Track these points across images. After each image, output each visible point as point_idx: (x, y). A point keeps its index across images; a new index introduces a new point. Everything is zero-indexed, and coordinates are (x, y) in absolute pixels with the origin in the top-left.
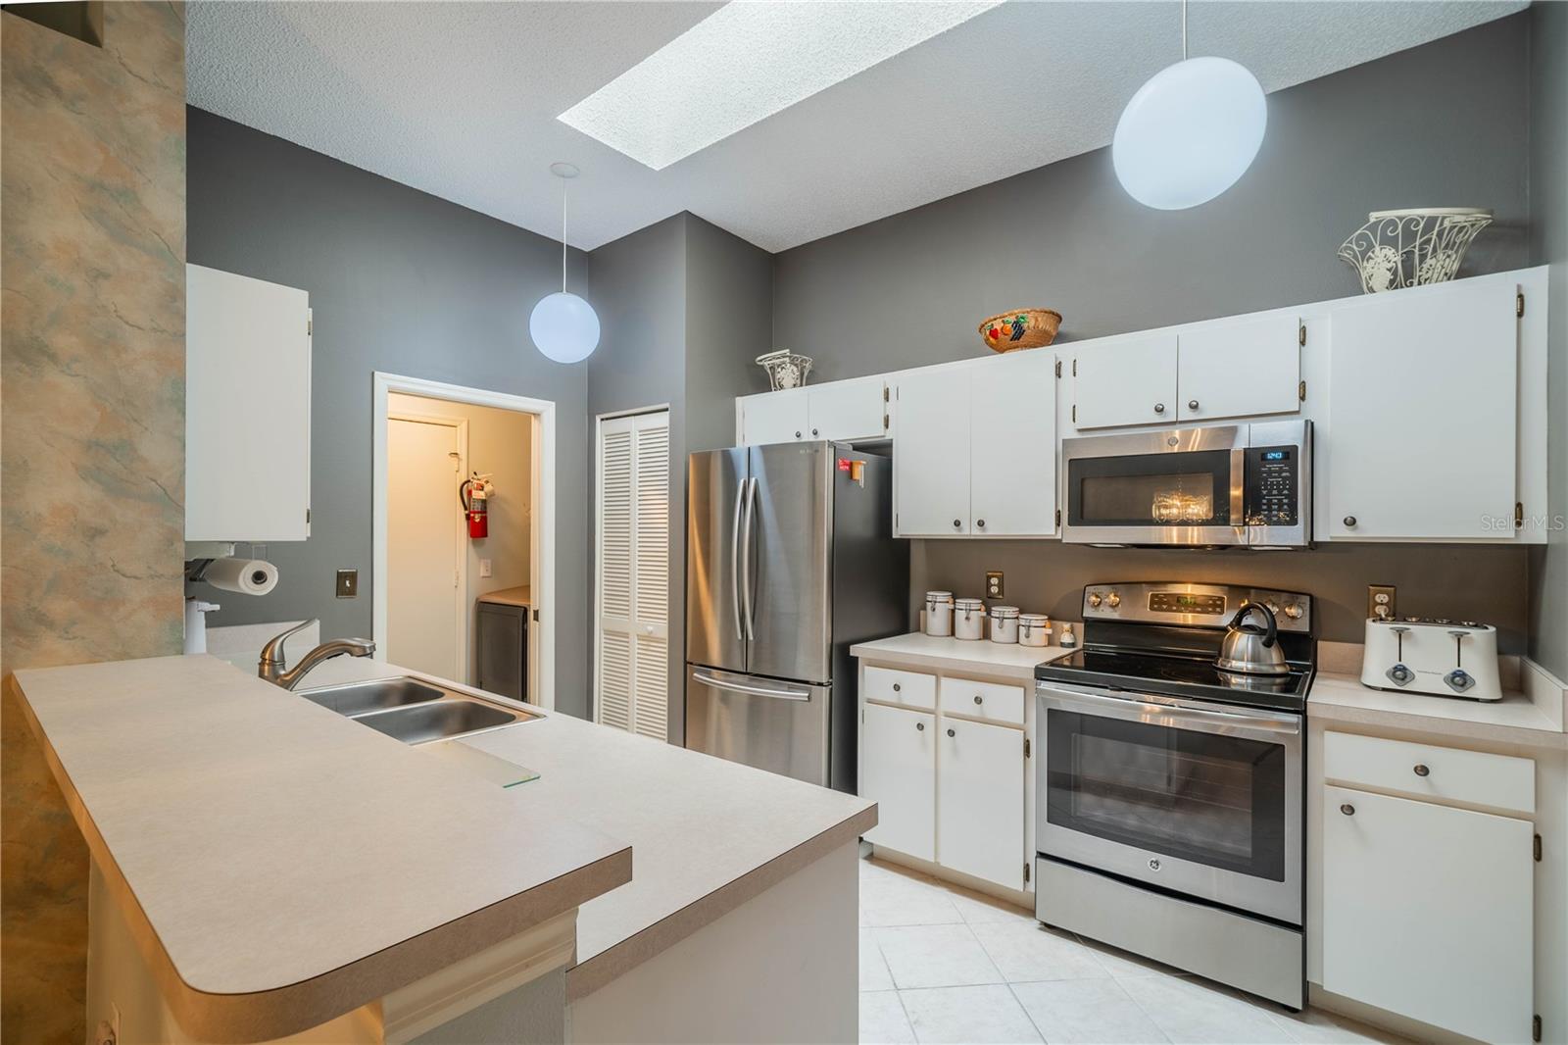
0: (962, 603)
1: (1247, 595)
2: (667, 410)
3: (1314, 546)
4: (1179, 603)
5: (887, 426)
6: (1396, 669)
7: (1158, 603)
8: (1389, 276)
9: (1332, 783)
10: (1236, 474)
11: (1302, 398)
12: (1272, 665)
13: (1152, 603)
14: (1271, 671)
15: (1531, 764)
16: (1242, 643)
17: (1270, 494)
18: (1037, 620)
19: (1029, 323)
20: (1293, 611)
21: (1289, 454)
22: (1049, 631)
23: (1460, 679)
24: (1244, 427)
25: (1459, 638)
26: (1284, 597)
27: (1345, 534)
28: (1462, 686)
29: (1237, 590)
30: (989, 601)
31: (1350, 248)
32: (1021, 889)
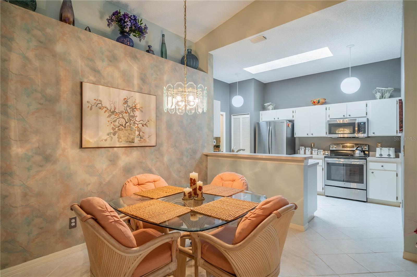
0: (307, 148)
1: (358, 145)
2: (249, 114)
3: (368, 137)
4: (347, 147)
5: (293, 117)
6: (380, 154)
7: (343, 147)
8: (379, 97)
9: (370, 169)
10: (356, 126)
11: (367, 115)
12: (362, 155)
13: (342, 147)
14: (362, 156)
15: (396, 164)
16: (357, 152)
17: (362, 129)
18: (322, 151)
19: (321, 101)
20: (365, 147)
21: (364, 123)
22: (324, 152)
23: (389, 155)
24: (357, 119)
25: (389, 149)
26: (364, 145)
27: (373, 135)
28: (389, 156)
29: (356, 144)
30: (312, 148)
31: (374, 92)
32: (322, 191)
